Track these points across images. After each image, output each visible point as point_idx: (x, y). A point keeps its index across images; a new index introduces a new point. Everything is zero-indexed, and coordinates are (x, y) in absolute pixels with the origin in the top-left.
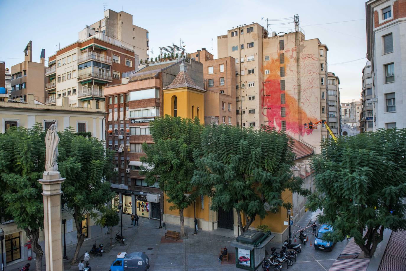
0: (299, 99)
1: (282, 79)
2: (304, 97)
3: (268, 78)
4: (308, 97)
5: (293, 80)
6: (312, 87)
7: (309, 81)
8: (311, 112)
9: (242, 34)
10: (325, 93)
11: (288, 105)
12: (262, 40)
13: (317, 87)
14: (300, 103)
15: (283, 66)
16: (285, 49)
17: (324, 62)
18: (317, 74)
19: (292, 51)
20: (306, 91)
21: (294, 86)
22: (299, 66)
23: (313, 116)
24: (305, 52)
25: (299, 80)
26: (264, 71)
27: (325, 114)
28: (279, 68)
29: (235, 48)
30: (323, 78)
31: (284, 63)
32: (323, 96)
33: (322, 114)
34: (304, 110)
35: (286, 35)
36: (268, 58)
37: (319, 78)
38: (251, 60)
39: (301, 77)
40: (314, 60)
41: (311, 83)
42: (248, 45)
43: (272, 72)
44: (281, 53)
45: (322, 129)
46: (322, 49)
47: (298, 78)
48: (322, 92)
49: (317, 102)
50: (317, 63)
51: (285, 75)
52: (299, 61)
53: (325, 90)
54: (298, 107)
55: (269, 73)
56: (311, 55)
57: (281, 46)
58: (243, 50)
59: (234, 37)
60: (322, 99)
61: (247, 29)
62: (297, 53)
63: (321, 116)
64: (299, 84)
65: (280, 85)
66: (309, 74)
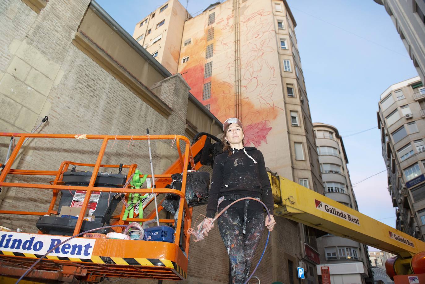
0: (238, 81)
1: (209, 60)
2: (248, 75)
3: (184, 68)
4: (255, 73)
5: (227, 56)
6: (263, 54)
7: (255, 47)
8: (261, 97)
9: (153, 18)
10: (291, 61)
11: (215, 98)
12: (184, 24)
13: (272, 51)
14: (239, 86)
15: (212, 43)
16: (216, 21)
17: (284, 19)
18: (271, 31)
19: (228, 19)
20: (252, 65)
21: (229, 64)
22: (237, 32)
23: (266, 103)
24: (248, 13)
25: (237, 52)
26: (181, 60)
27: (296, 98)
28: (204, 47)
29: (140, 38)
30: (285, 39)
31: (214, 39)
32: (288, 67)
33: (288, 100)
34: (248, 98)
35: (219, 5)
36: (190, 42)
37: (274, 37)
38: (156, 42)
39: (241, 47)
40: (264, 16)
41: (259, 49)
42: (157, 27)
43: (193, 57)
44: (211, 28)
45: (292, 129)
46: (279, 4)
47: (237, 49)
48: (285, 59)
49: (274, 76)
50: (270, 18)
51: (213, 54)
52: (237, 28)
53: (291, 58)
54: (235, 94)
55: (187, 60)
56: (258, 12)
57: (211, 20)
58: (149, 35)
59: (142, 27)
60: (285, 72)
61: (161, 9)
62: (235, 17)
63: (287, 102)
64: (238, 57)
65: (205, 71)
66: (256, 37)
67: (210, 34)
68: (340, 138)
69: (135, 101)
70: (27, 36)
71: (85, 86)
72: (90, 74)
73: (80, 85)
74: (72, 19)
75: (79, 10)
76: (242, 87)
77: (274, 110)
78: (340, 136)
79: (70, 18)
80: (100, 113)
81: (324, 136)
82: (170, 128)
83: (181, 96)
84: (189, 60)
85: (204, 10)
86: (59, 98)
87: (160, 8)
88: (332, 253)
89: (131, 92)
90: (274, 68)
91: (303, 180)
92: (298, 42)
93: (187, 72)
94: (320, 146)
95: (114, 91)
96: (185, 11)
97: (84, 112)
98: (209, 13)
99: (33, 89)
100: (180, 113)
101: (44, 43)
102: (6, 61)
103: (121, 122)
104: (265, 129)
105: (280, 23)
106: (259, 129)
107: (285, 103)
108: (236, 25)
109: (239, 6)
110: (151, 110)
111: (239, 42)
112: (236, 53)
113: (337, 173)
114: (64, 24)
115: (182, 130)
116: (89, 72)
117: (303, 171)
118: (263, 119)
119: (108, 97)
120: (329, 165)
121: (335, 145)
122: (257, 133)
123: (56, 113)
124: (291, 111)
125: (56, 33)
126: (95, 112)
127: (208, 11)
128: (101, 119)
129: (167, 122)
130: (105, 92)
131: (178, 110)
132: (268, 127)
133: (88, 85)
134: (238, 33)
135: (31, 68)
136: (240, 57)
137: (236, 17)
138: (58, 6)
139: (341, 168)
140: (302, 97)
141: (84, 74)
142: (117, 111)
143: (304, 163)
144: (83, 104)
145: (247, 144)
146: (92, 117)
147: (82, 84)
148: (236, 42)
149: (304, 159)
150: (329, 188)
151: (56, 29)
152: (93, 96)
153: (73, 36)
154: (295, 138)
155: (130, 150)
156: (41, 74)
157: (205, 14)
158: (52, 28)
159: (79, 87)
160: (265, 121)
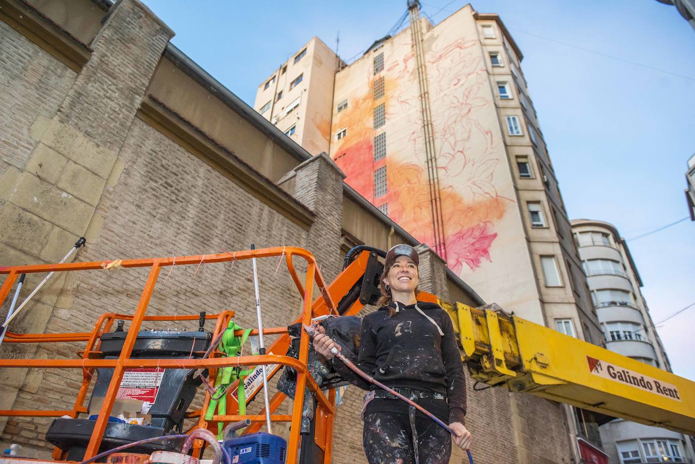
0: (431, 160)
1: (379, 131)
2: (447, 149)
3: (340, 148)
4: (459, 144)
5: (410, 121)
6: (469, 110)
7: (455, 101)
8: (474, 183)
9: (285, 73)
10: (519, 118)
11: (395, 193)
12: (335, 77)
13: (484, 105)
14: (434, 168)
15: (382, 103)
16: (386, 67)
17: (501, 49)
18: (480, 72)
19: (405, 61)
20: (452, 131)
21: (413, 133)
22: (423, 80)
23: (482, 193)
24: (437, 47)
25: (425, 112)
26: (334, 135)
27: (535, 179)
28: (370, 111)
29: (266, 107)
30: (505, 83)
31: (385, 95)
32: (516, 128)
33: (521, 183)
34: (451, 186)
35: (388, 40)
36: (346, 105)
37: (486, 81)
38: (291, 110)
39: (431, 105)
40: (465, 48)
41: (462, 103)
42: (291, 86)
43: (353, 129)
44: (378, 78)
45: (534, 234)
46: (489, 26)
47: (424, 107)
48: (509, 116)
49: (494, 144)
50: (476, 51)
51: (386, 120)
52: (422, 72)
53: (519, 112)
54: (428, 183)
55: (344, 135)
56: (455, 43)
57: (379, 65)
58: (280, 100)
59: (268, 89)
60: (510, 136)
61: (296, 58)
62: (417, 57)
63: (519, 187)
64: (427, 121)
65: (374, 149)
66: (455, 85)
67: (379, 88)
68: (623, 243)
69: (250, 203)
70: (59, 111)
71: (161, 185)
72: (170, 164)
73: (153, 184)
74: (135, 77)
75: (147, 61)
76: (439, 170)
77: (498, 203)
78: (622, 239)
79: (131, 76)
80: (189, 228)
81: (593, 242)
82: (313, 246)
83: (330, 190)
84: (347, 134)
85: (365, 51)
86: (116, 208)
87: (295, 56)
88: (632, 452)
89: (241, 190)
90: (490, 132)
91: (563, 321)
92: (528, 85)
93: (345, 154)
94: (589, 260)
95: (212, 190)
96: (334, 55)
97: (161, 228)
98: (373, 55)
99: (71, 196)
100: (329, 218)
101: (89, 119)
102: (25, 152)
103: (226, 242)
104: (486, 238)
105: (493, 57)
106: (474, 238)
107: (517, 190)
108: (421, 70)
109: (422, 37)
110: (278, 217)
111: (428, 94)
112: (423, 114)
113: (624, 305)
114: (122, 86)
115: (335, 248)
116: (168, 161)
117: (560, 306)
118: (480, 220)
119: (201, 200)
120: (608, 292)
121: (615, 256)
122: (473, 244)
123: (112, 234)
124: (528, 202)
125: (109, 101)
126: (181, 228)
127: (372, 52)
128: (192, 239)
129: (308, 236)
130: (196, 193)
131: (325, 214)
132: (491, 232)
133: (166, 183)
134: (425, 81)
135: (68, 162)
136: (431, 121)
137: (419, 56)
138: (111, 58)
139: (631, 295)
140: (545, 177)
141: (158, 165)
142: (219, 223)
143: (561, 291)
144: (158, 216)
145: (455, 266)
146: (176, 237)
147: (156, 182)
148: (423, 96)
149: (560, 285)
150: (612, 332)
151: (108, 95)
152: (176, 201)
153: (137, 105)
154: (540, 249)
155: (245, 288)
156: (83, 169)
157: (368, 57)
158: (102, 93)
159: (151, 188)
160: (485, 223)
